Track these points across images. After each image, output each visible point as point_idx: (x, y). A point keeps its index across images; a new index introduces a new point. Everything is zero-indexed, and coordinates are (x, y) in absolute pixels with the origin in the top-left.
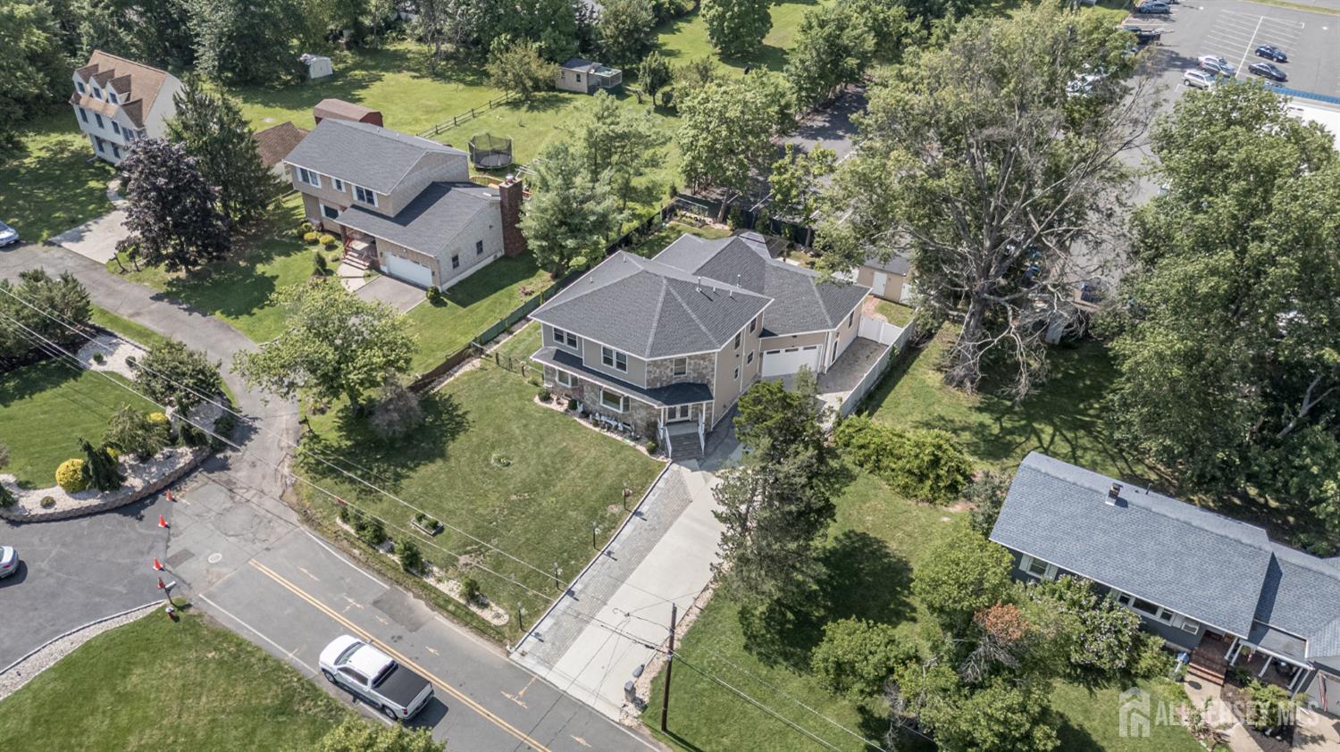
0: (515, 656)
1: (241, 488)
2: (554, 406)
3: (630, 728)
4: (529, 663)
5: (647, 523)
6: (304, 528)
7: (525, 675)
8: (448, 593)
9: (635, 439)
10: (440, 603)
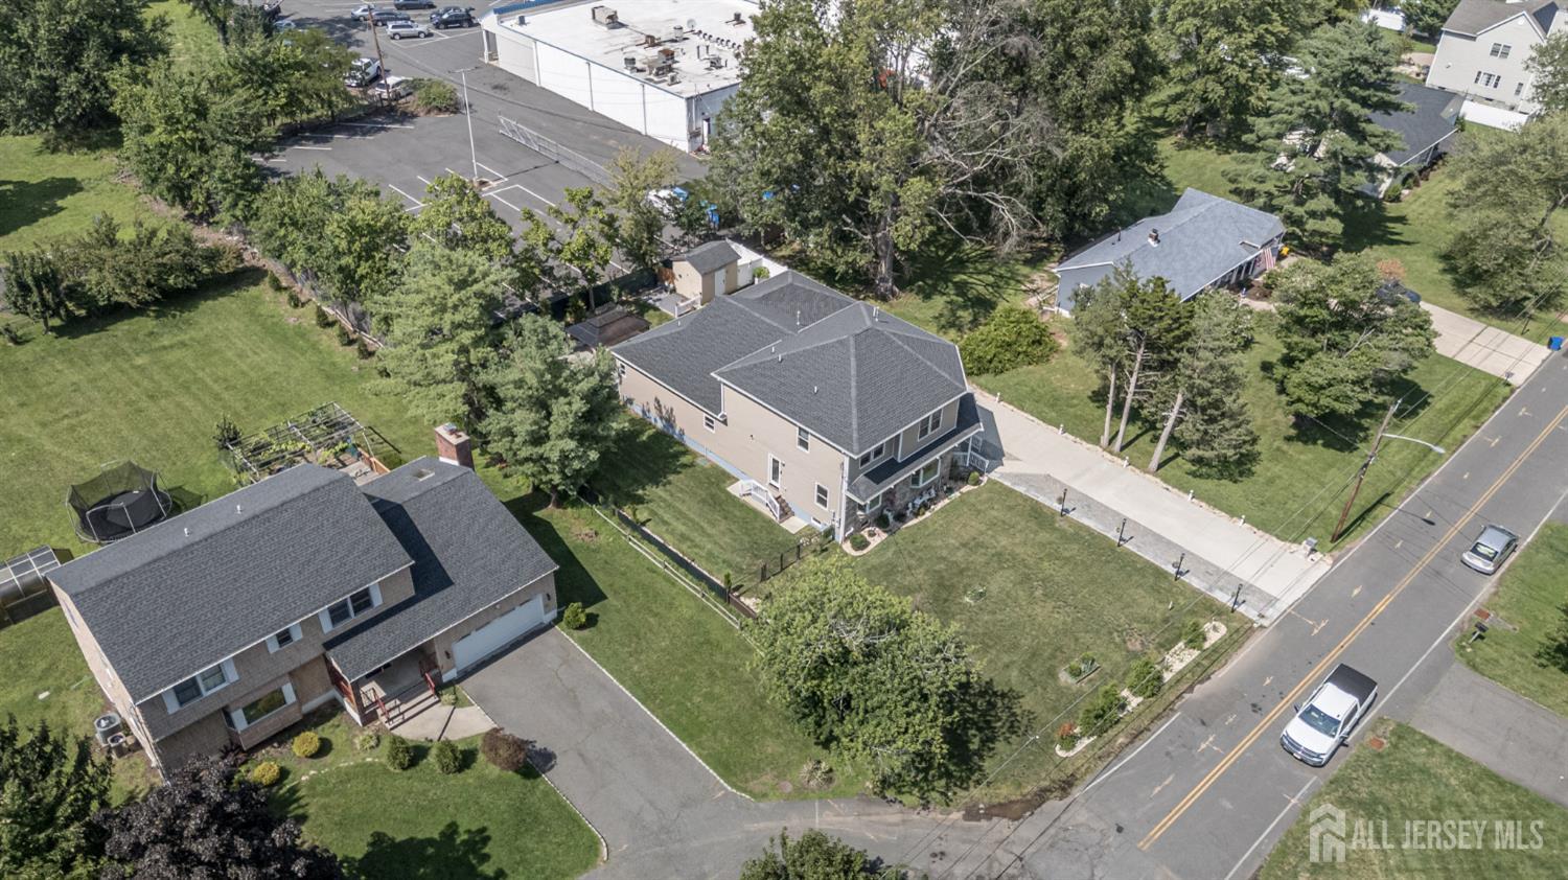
0: (1265, 623)
1: (990, 867)
2: (875, 542)
3: (1335, 562)
4: (1273, 613)
5: (1079, 508)
6: (1077, 793)
7: (1287, 619)
8: (1184, 665)
9: (950, 490)
10: (1200, 672)
